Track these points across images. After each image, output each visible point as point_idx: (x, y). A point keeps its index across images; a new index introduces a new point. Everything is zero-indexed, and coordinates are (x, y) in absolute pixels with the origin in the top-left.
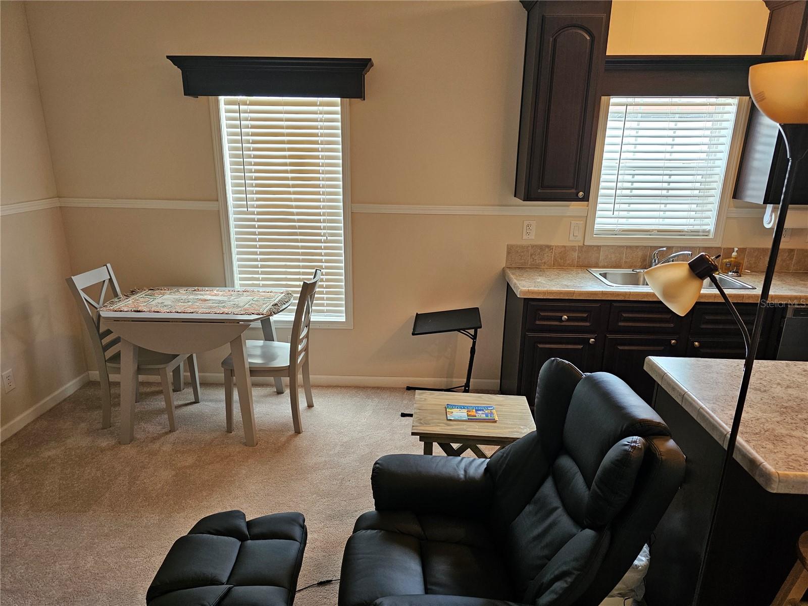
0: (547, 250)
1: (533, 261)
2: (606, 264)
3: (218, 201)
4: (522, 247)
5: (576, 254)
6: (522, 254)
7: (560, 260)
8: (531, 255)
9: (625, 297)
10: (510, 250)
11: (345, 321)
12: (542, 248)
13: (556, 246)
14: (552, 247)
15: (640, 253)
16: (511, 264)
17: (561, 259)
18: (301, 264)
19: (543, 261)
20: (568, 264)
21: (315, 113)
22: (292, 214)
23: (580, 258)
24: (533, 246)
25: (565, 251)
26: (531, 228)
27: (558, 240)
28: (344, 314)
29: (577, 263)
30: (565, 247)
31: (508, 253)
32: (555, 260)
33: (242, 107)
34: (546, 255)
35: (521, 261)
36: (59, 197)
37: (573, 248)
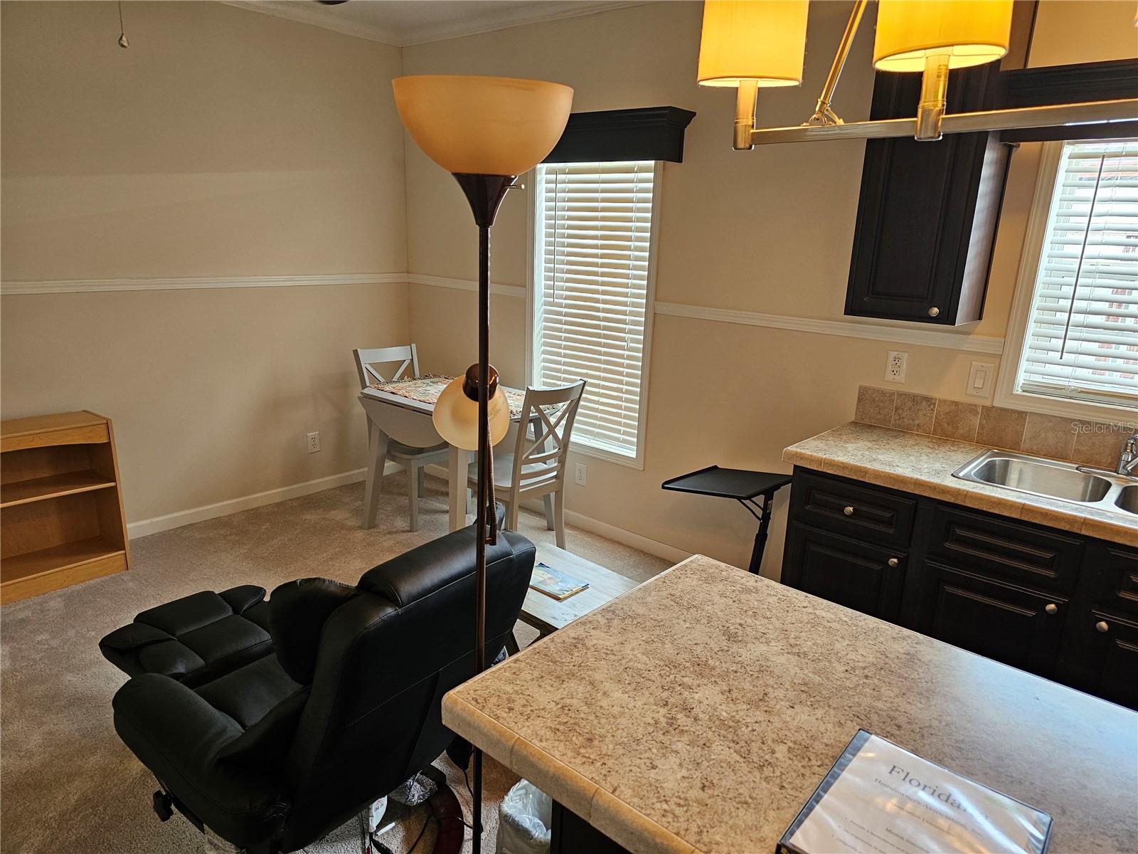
0: (924, 403)
1: (899, 419)
2: (1035, 448)
3: (525, 287)
4: (883, 393)
5: (976, 421)
6: (881, 404)
7: (946, 425)
8: (897, 409)
9: (957, 498)
10: (864, 395)
11: (634, 456)
12: (916, 400)
13: (940, 400)
14: (933, 401)
15: (1111, 440)
16: (863, 419)
17: (948, 424)
18: (603, 374)
19: (916, 422)
20: (962, 435)
21: (631, 181)
22: (598, 310)
23: (983, 428)
24: (900, 395)
25: (956, 412)
26: (898, 364)
27: (947, 390)
28: (635, 448)
29: (978, 437)
30: (956, 404)
31: (860, 400)
32: (938, 423)
33: (560, 177)
34: (921, 413)
35: (879, 417)
36: (408, 272)
37: (972, 409)
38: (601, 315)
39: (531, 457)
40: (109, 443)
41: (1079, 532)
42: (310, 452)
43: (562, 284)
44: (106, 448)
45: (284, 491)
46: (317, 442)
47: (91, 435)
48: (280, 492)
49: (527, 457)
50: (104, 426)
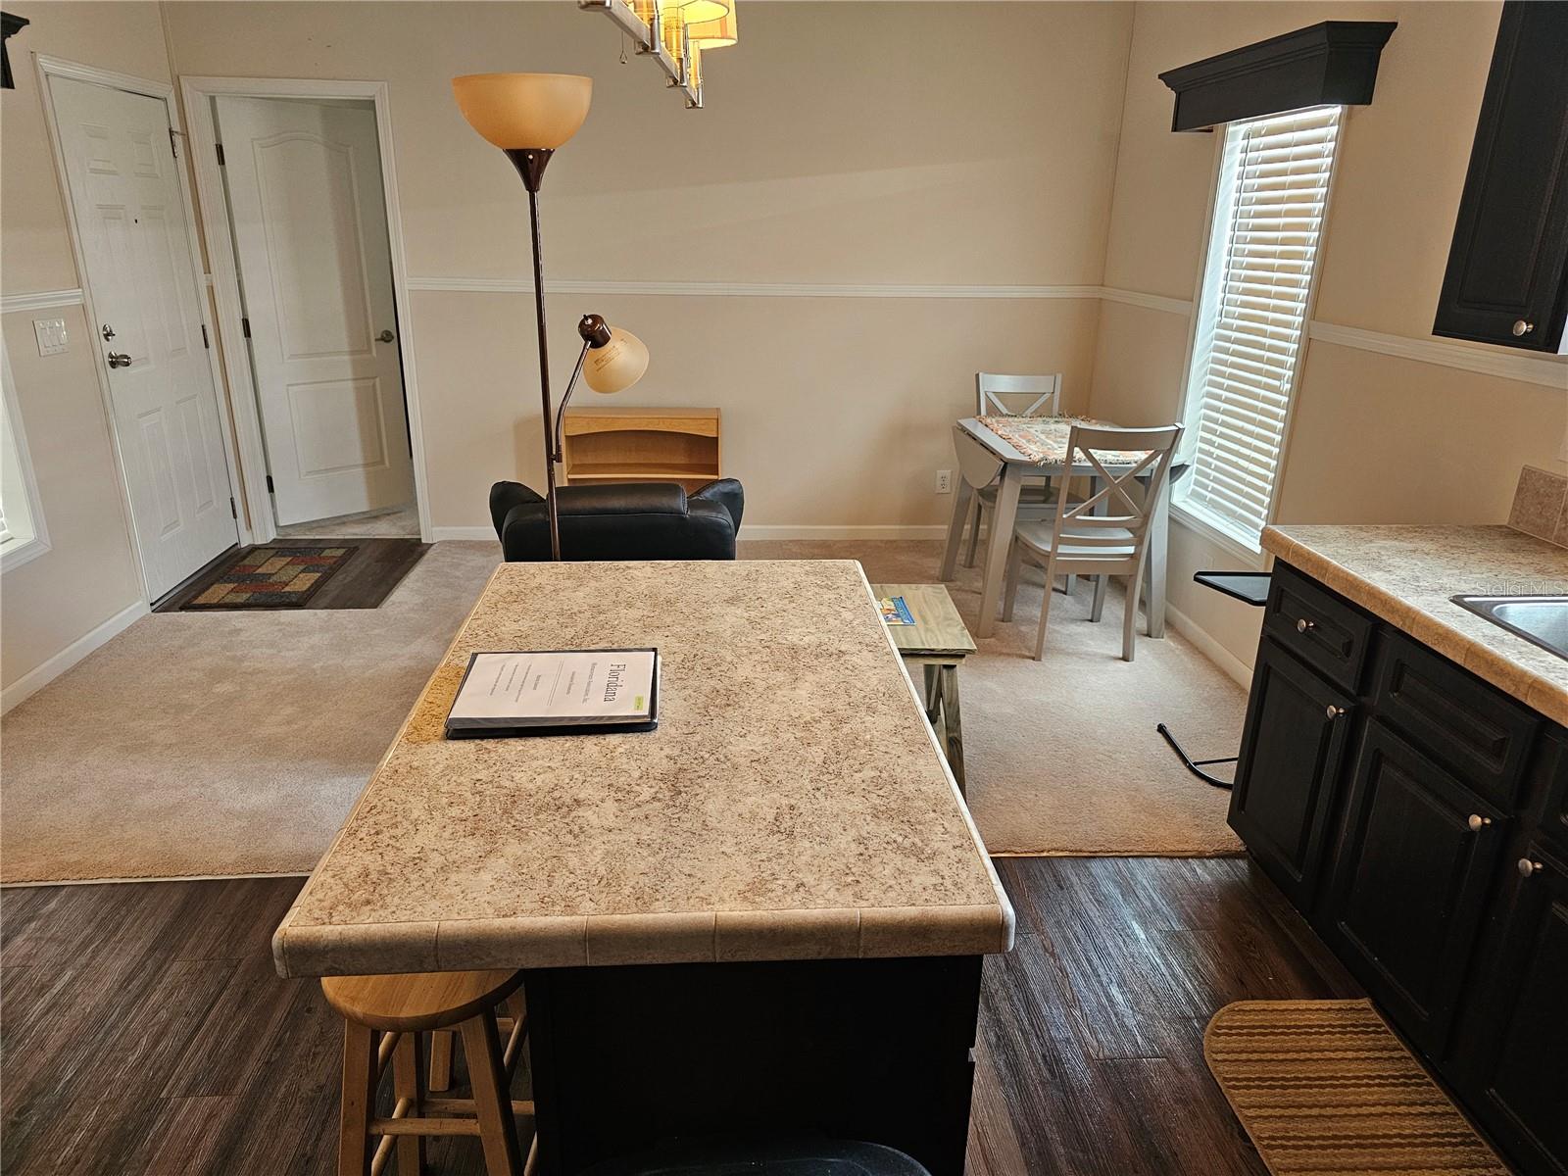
1: (1564, 529)
3: (1192, 300)
4: (1551, 481)
6: (1546, 501)
8: (1564, 510)
10: (1526, 482)
16: (1518, 523)
31: (1520, 490)
35: (1539, 520)
36: (1102, 285)
38: (1268, 341)
39: (1078, 517)
40: (717, 438)
41: (1523, 700)
42: (937, 492)
43: (1236, 296)
44: (713, 442)
45: (900, 530)
46: (948, 482)
47: (703, 427)
48: (896, 530)
49: (1073, 516)
50: (715, 421)
